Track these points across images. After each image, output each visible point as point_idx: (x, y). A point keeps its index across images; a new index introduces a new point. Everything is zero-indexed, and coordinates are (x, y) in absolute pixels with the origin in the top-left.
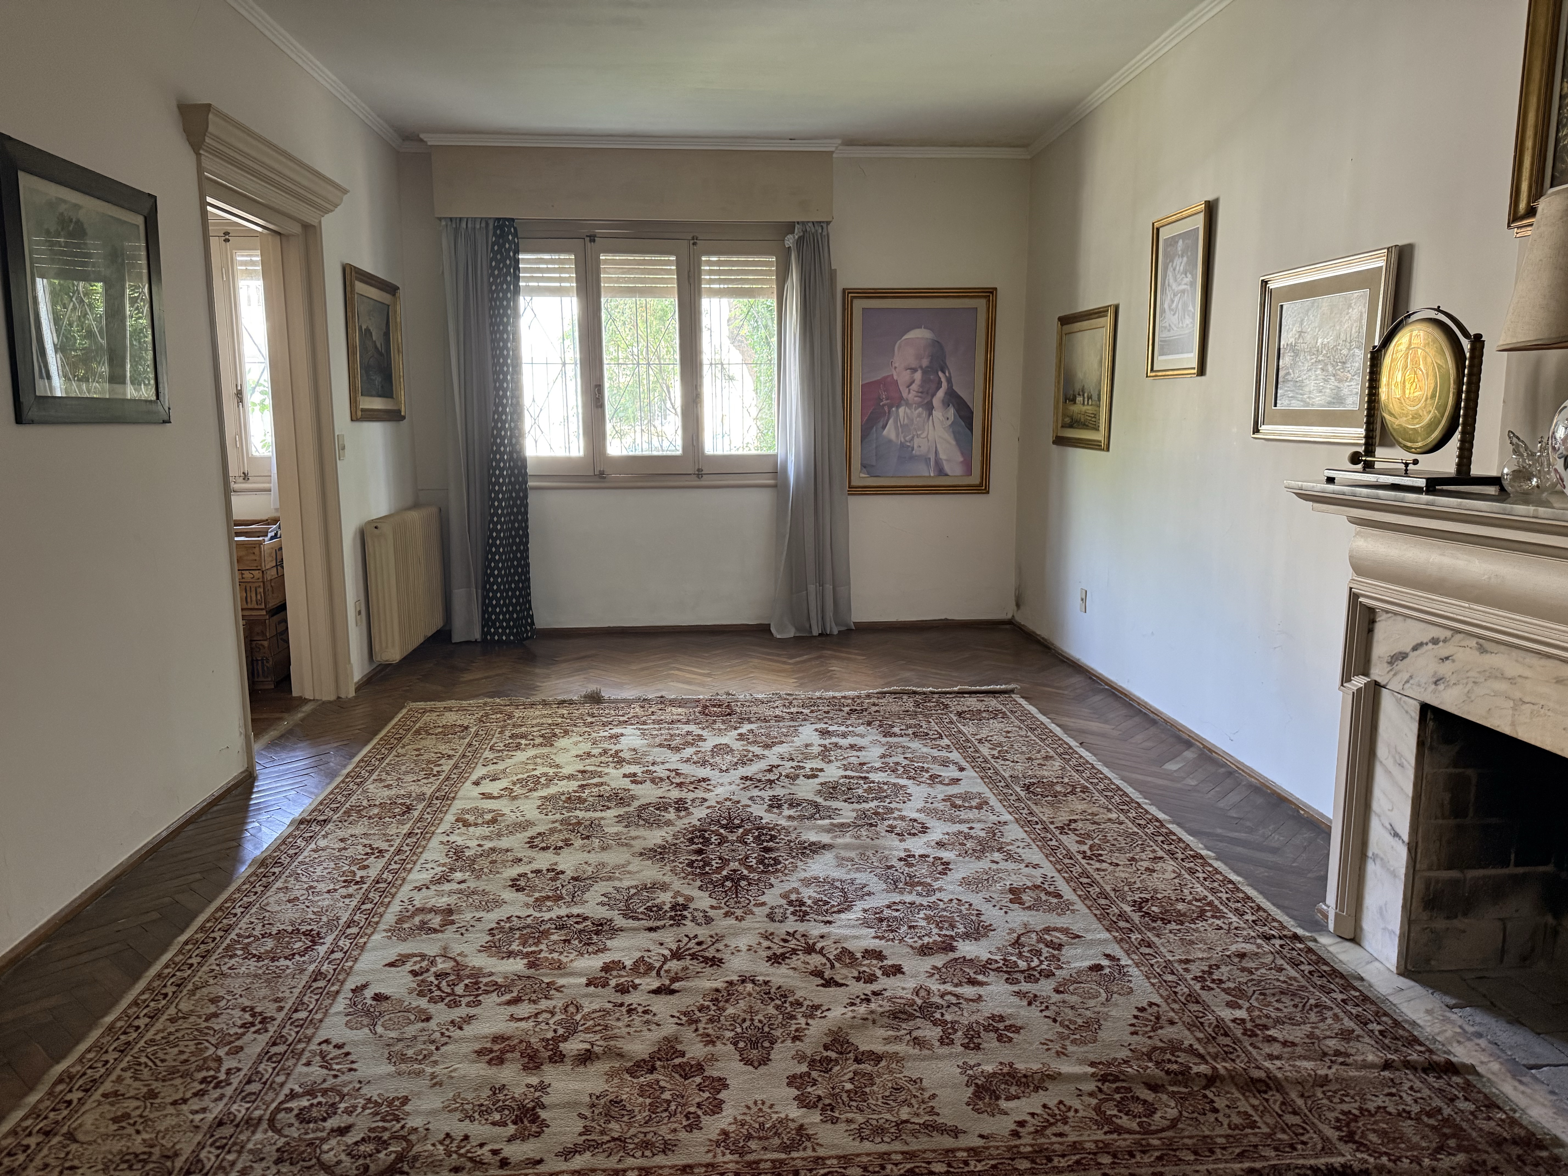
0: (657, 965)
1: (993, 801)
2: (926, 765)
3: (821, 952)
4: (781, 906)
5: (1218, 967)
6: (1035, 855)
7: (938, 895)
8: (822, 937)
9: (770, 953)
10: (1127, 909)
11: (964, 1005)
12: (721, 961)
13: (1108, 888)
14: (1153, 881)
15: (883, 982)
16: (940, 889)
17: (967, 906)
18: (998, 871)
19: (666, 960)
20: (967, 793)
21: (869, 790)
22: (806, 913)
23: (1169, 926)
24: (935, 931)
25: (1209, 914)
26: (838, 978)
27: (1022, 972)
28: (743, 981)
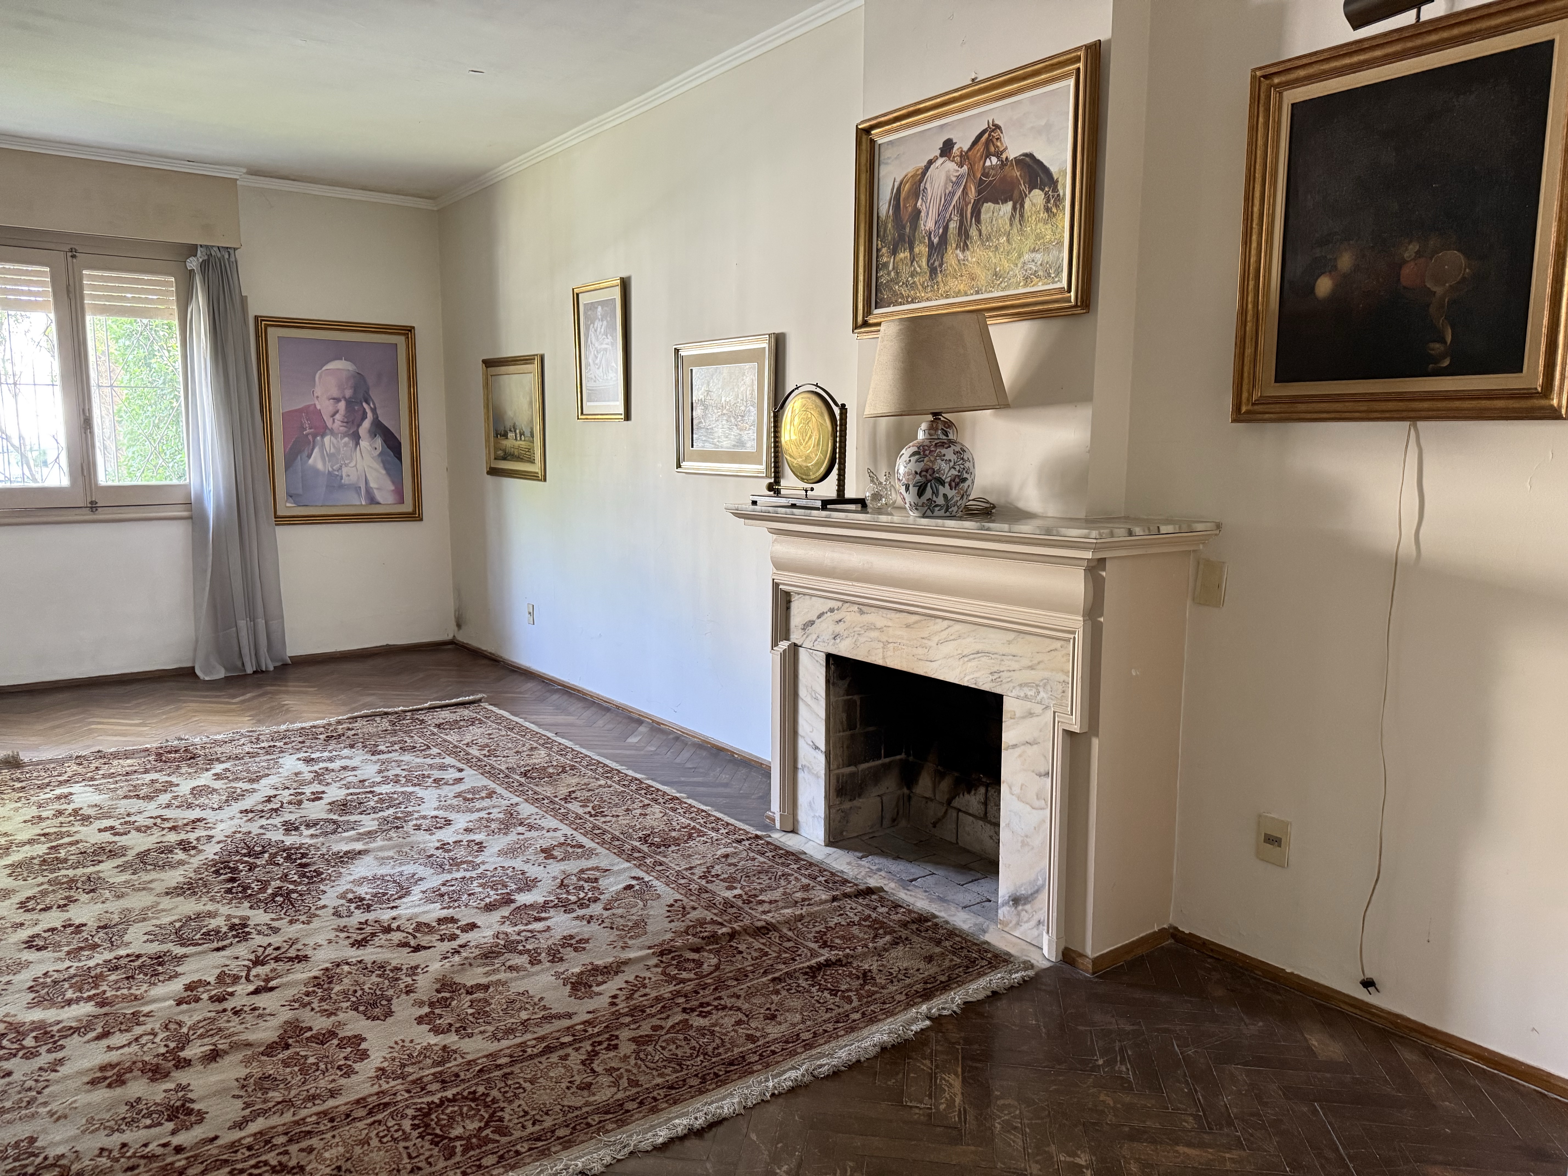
0: (244, 974)
1: (499, 790)
2: (426, 773)
3: (398, 929)
4: (342, 905)
5: (713, 867)
6: (551, 822)
7: (483, 867)
8: (394, 919)
9: (351, 941)
10: (637, 844)
11: (539, 935)
12: (306, 956)
13: (617, 833)
14: (649, 821)
15: (463, 938)
16: (483, 863)
17: (511, 869)
18: (526, 840)
19: (249, 969)
20: (473, 788)
21: (381, 801)
22: (369, 906)
23: (670, 849)
24: (492, 893)
25: (695, 835)
26: (423, 944)
27: (575, 903)
28: (338, 965)
